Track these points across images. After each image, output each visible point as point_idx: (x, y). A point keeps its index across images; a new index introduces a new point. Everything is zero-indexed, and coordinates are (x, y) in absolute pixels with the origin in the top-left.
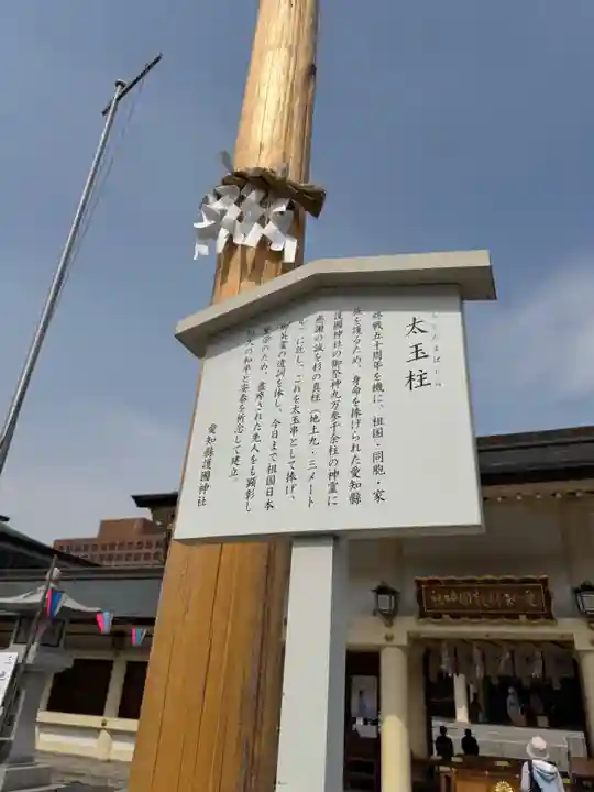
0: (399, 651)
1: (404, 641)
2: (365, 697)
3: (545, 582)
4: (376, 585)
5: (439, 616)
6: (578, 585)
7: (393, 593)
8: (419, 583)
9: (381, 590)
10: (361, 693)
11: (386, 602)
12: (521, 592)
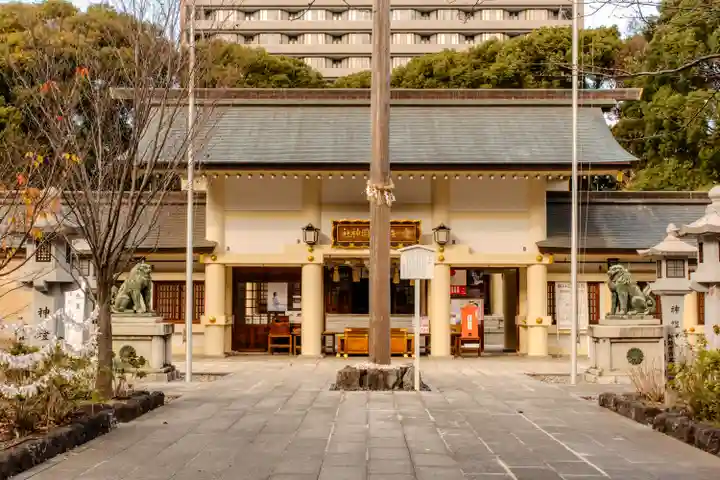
0: (317, 267)
1: (321, 261)
2: (277, 297)
3: (418, 223)
4: (305, 225)
5: (346, 245)
6: (437, 226)
7: (316, 230)
8: (335, 223)
9: (309, 228)
10: (275, 294)
11: (311, 236)
12: (402, 229)
